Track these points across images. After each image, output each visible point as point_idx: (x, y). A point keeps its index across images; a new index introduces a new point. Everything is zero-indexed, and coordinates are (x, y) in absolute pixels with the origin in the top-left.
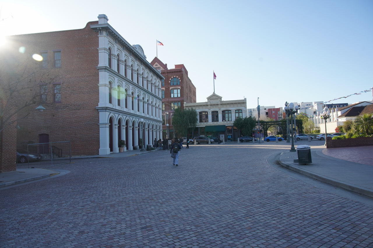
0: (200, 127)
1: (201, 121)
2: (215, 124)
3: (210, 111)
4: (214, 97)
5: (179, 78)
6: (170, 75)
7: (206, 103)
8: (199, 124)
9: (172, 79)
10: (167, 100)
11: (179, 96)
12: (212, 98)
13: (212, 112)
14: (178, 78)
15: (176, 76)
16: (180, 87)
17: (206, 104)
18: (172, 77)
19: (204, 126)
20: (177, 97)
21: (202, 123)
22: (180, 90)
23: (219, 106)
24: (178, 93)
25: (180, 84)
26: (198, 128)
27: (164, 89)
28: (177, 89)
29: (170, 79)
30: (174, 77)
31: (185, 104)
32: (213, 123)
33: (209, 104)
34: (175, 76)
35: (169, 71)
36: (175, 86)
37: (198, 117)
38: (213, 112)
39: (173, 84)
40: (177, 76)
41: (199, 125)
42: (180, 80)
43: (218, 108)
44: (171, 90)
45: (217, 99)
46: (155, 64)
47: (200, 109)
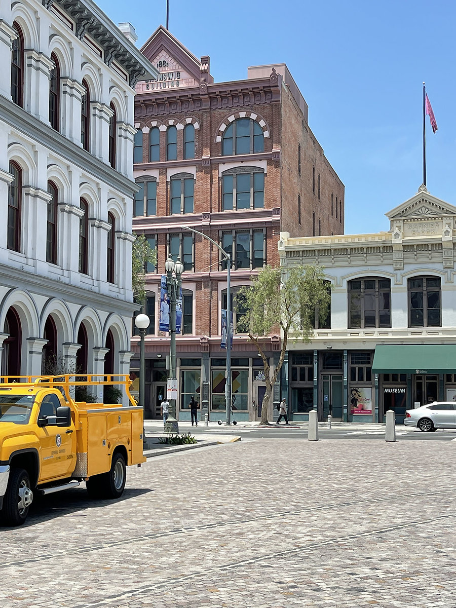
0: (349, 351)
1: (355, 321)
2: (426, 335)
3: (399, 274)
4: (423, 211)
5: (262, 123)
7: (383, 239)
8: (348, 336)
9: (229, 125)
10: (206, 222)
12: (411, 213)
13: (409, 280)
14: (256, 122)
15: (248, 114)
16: (263, 164)
17: (380, 244)
18: (231, 119)
19: (371, 346)
21: (361, 332)
22: (266, 175)
25: (265, 149)
26: (342, 351)
27: (192, 171)
28: (253, 172)
29: (223, 127)
30: (238, 119)
31: (285, 241)
32: (412, 333)
33: (396, 241)
34: (242, 115)
35: (217, 91)
36: (243, 158)
37: (343, 304)
38: (414, 282)
41: (343, 341)
42: (264, 129)
43: (440, 259)
44: (223, 176)
45: (440, 218)
46: (156, 61)
47: (354, 264)
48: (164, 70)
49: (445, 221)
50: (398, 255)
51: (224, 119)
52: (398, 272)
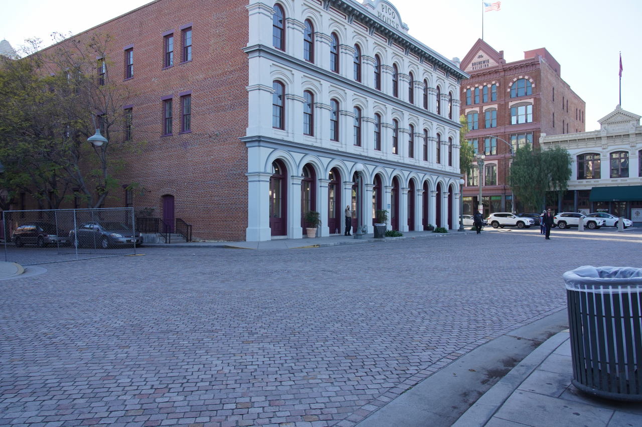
0: (577, 190)
1: (581, 176)
2: (620, 182)
3: (605, 151)
4: (619, 118)
5: (531, 80)
6: (509, 75)
7: (596, 133)
8: (577, 183)
9: (514, 82)
10: (502, 131)
11: (530, 120)
12: (612, 120)
13: (610, 153)
14: (528, 80)
15: (524, 77)
16: (532, 101)
17: (594, 136)
18: (515, 80)
19: (590, 188)
20: (524, 122)
21: (584, 181)
22: (533, 106)
23: (632, 139)
24: (526, 115)
25: (533, 92)
26: (574, 191)
27: (496, 106)
28: (526, 104)
30: (518, 79)
31: (543, 138)
32: (613, 181)
33: (603, 134)
34: (521, 77)
35: (508, 67)
36: (521, 98)
37: (574, 167)
38: (613, 154)
39: (517, 95)
40: (527, 75)
41: (575, 186)
42: (532, 83)
43: (628, 143)
44: (511, 108)
45: (628, 121)
46: (477, 56)
47: (579, 147)
48: (481, 59)
49: (631, 123)
50: (604, 141)
51: (511, 80)
52: (604, 150)
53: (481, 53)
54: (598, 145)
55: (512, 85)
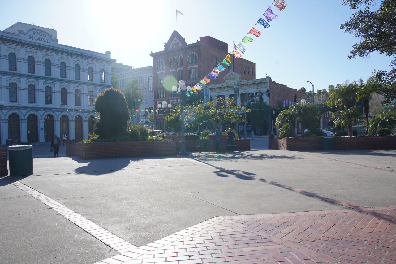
4: (232, 77)
5: (197, 55)
6: (187, 51)
12: (230, 77)
15: (194, 53)
16: (197, 66)
17: (222, 86)
24: (196, 74)
25: (198, 62)
27: (182, 69)
28: (195, 68)
33: (225, 85)
34: (192, 53)
35: (187, 47)
36: (193, 64)
40: (196, 51)
45: (235, 79)
46: (174, 41)
47: (217, 92)
48: (176, 42)
49: (237, 79)
50: (226, 89)
51: (188, 54)
52: (227, 94)
53: (175, 39)
54: (224, 91)
55: (189, 57)
